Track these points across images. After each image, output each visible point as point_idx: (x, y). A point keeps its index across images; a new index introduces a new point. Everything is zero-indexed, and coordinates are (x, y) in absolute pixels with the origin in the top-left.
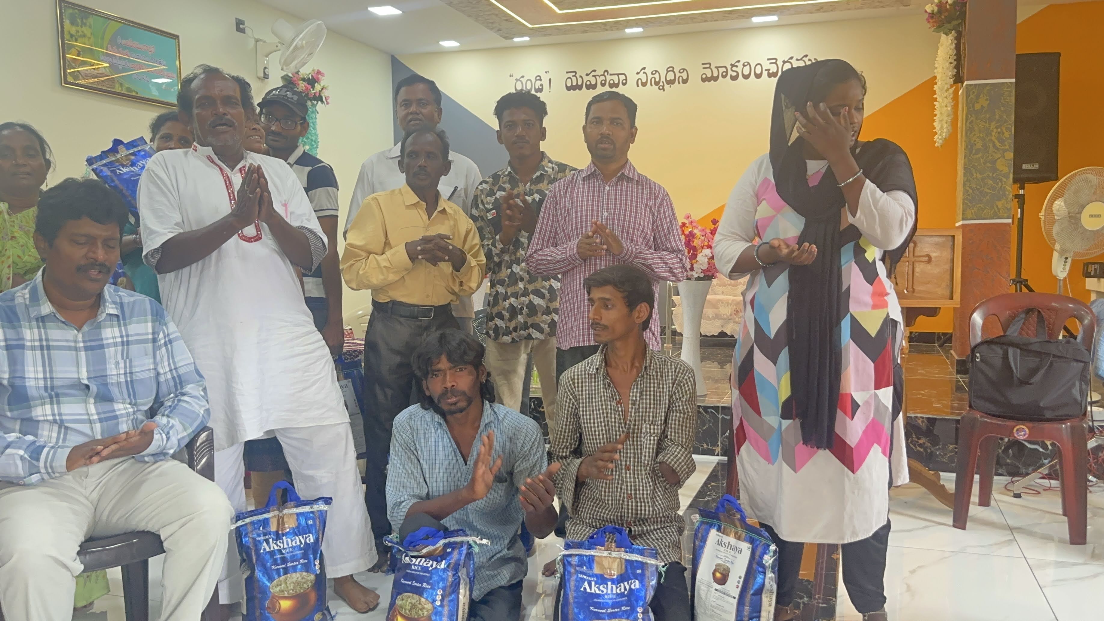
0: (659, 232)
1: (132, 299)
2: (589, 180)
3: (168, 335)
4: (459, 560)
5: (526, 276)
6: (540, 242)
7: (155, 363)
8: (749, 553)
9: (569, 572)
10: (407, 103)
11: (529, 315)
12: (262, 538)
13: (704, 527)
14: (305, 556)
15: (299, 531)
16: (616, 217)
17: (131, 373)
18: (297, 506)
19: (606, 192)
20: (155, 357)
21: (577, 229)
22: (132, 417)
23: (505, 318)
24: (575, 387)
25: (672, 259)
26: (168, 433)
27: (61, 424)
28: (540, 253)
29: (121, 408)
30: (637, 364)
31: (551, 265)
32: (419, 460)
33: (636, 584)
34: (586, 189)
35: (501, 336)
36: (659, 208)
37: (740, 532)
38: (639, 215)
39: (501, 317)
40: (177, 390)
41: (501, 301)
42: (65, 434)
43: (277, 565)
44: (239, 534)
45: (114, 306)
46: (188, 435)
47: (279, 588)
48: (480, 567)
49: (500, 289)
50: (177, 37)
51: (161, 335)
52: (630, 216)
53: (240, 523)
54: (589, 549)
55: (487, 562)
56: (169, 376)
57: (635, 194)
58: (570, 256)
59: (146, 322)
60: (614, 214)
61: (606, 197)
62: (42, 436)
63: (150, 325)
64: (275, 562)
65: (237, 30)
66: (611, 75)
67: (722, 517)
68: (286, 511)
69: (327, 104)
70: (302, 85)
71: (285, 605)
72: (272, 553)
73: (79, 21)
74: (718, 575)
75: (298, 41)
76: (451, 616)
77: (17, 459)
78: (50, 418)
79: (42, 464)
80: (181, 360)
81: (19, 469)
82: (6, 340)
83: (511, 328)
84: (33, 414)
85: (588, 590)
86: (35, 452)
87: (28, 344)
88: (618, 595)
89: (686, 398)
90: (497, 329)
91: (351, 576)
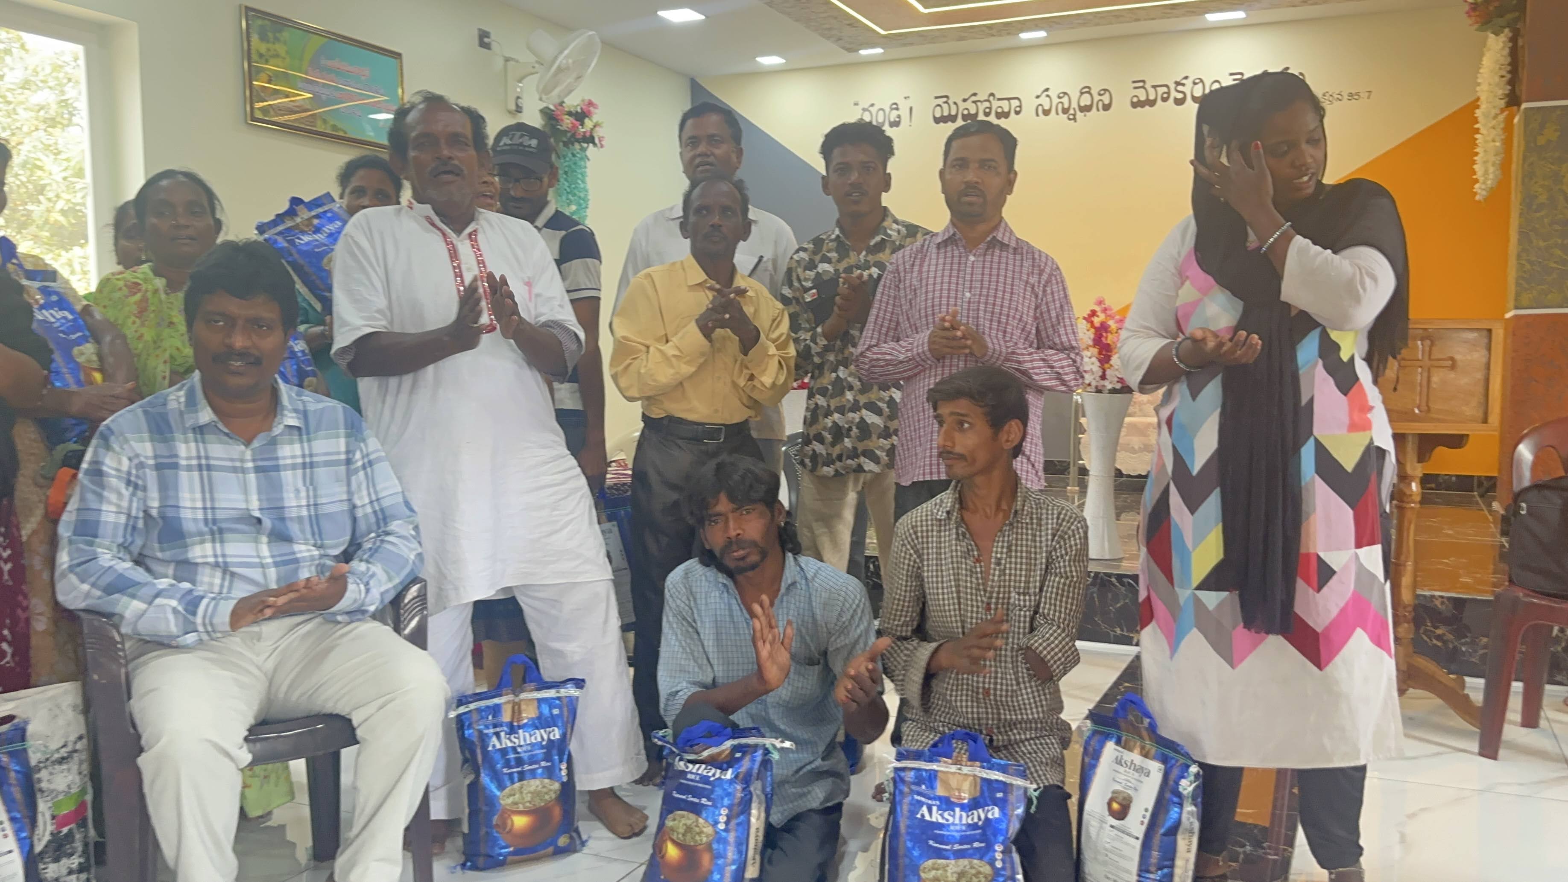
0: (1044, 321)
1: (320, 406)
2: (946, 246)
3: (368, 455)
4: (751, 769)
5: (857, 384)
6: (876, 335)
7: (350, 492)
8: (1159, 776)
9: (901, 792)
10: (697, 140)
11: (861, 439)
12: (491, 731)
13: (1097, 738)
14: (548, 757)
15: (538, 723)
16: (983, 299)
17: (316, 505)
18: (536, 690)
19: (969, 264)
20: (349, 484)
21: (926, 316)
22: (317, 562)
23: (826, 441)
24: (917, 538)
25: (1060, 360)
26: (367, 583)
27: (225, 569)
28: (875, 349)
29: (304, 550)
30: (1004, 506)
31: (891, 368)
32: (698, 633)
33: (995, 813)
34: (941, 260)
35: (820, 466)
36: (1045, 286)
37: (1148, 747)
38: (1015, 297)
39: (820, 439)
40: (379, 528)
41: (821, 418)
42: (231, 582)
43: (510, 768)
45: (294, 415)
46: (394, 588)
47: (511, 799)
48: (783, 783)
49: (821, 400)
50: (400, 55)
51: (358, 455)
52: (1003, 298)
53: (461, 710)
54: (931, 761)
55: (793, 775)
56: (369, 509)
57: (1010, 267)
58: (918, 354)
59: (337, 437)
60: (980, 295)
61: (969, 271)
62: (202, 583)
63: (343, 441)
64: (508, 765)
66: (999, 99)
67: (1122, 724)
68: (523, 695)
69: (601, 147)
71: (520, 822)
72: (503, 751)
73: (271, 35)
74: (1115, 806)
76: (739, 844)
77: (169, 612)
78: (211, 560)
79: (199, 620)
80: (385, 489)
81: (172, 626)
82: (156, 457)
83: (834, 456)
84: (190, 555)
85: (927, 818)
86: (192, 604)
87: (183, 462)
88: (969, 826)
89: (1071, 556)
90: (815, 456)
91: (612, 788)
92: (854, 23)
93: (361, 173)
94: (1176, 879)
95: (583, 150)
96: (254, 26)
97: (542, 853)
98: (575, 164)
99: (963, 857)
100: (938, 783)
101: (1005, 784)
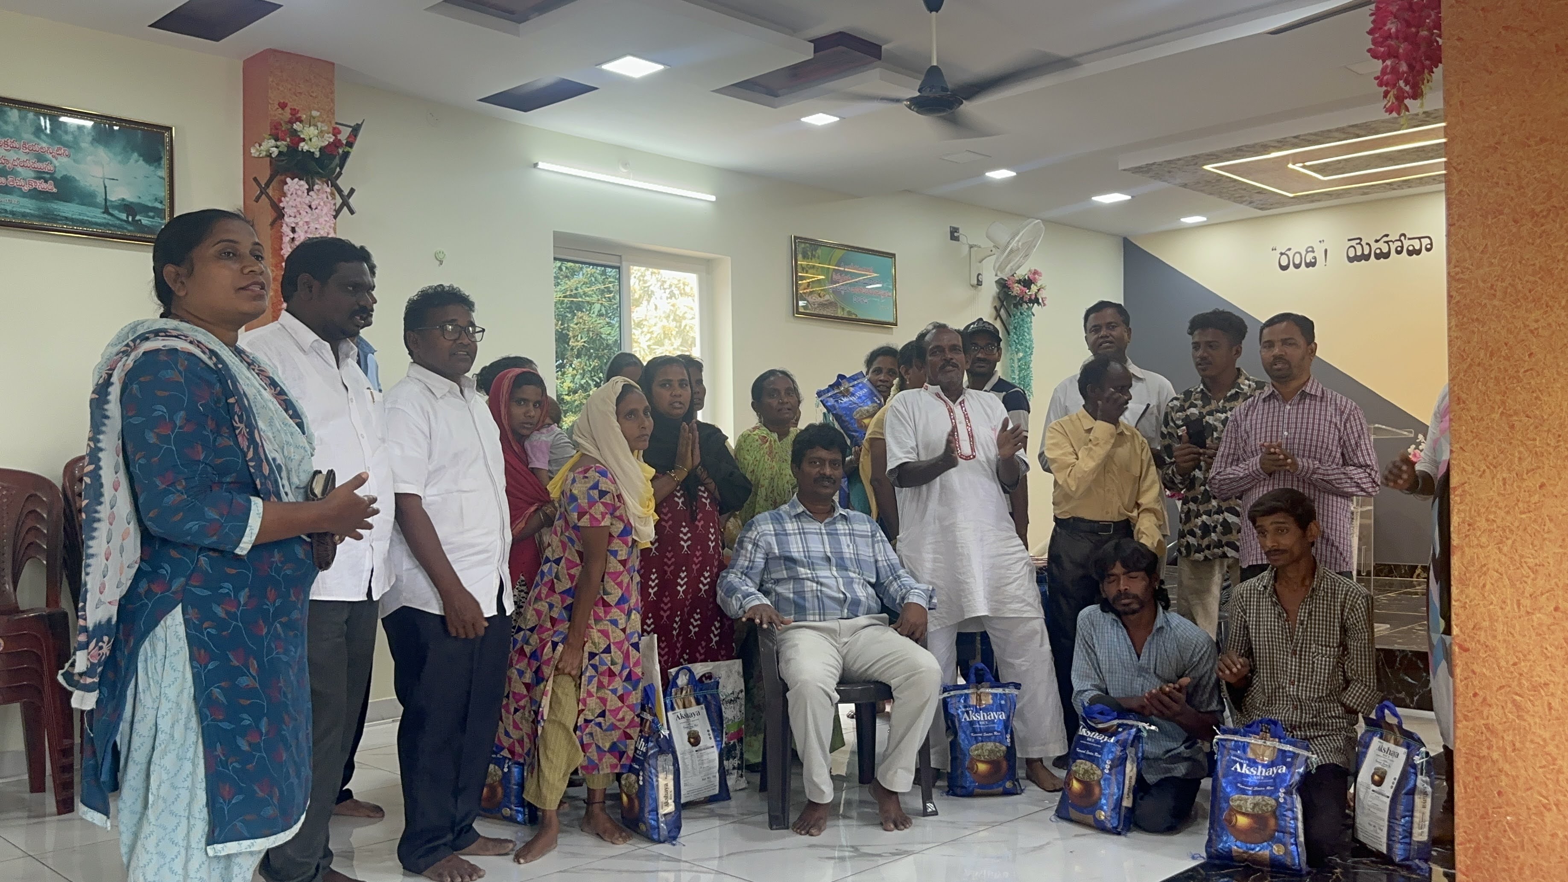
0: (1347, 449)
2: (1269, 400)
4: (1127, 739)
6: (1223, 465)
8: (1405, 756)
9: (1222, 754)
10: (1097, 328)
11: (1224, 533)
12: (964, 709)
13: (1370, 734)
14: (999, 730)
15: (993, 708)
16: (1297, 436)
17: (858, 555)
18: (992, 687)
19: (1287, 411)
20: (873, 548)
21: (1257, 447)
23: (1197, 535)
25: (1359, 476)
28: (1222, 473)
31: (1235, 483)
32: (1095, 655)
33: (1283, 770)
34: (1266, 411)
35: (1192, 553)
36: (1345, 423)
37: (1398, 738)
38: (1321, 433)
39: (1193, 534)
41: (1192, 519)
43: (975, 733)
44: (945, 703)
47: (976, 752)
49: (1193, 506)
50: (893, 256)
51: (877, 534)
52: (1312, 435)
53: (946, 695)
54: (1245, 736)
57: (1317, 412)
58: (1253, 471)
60: (1295, 433)
61: (1286, 416)
64: (974, 731)
65: (951, 239)
66: (1409, 239)
67: (1383, 725)
68: (982, 690)
69: (1045, 305)
70: (1017, 289)
71: (982, 767)
72: (972, 723)
73: (810, 254)
74: (1376, 777)
75: (1013, 244)
76: (1118, 784)
83: (1204, 546)
85: (1239, 770)
87: (790, 532)
88: (1265, 777)
89: (1361, 625)
90: (1188, 546)
91: (1041, 760)
92: (1261, 191)
93: (880, 359)
94: (1415, 825)
95: (1029, 309)
96: (799, 249)
97: (995, 790)
98: (1023, 320)
99: (1259, 795)
100: (1249, 750)
101: (1294, 753)
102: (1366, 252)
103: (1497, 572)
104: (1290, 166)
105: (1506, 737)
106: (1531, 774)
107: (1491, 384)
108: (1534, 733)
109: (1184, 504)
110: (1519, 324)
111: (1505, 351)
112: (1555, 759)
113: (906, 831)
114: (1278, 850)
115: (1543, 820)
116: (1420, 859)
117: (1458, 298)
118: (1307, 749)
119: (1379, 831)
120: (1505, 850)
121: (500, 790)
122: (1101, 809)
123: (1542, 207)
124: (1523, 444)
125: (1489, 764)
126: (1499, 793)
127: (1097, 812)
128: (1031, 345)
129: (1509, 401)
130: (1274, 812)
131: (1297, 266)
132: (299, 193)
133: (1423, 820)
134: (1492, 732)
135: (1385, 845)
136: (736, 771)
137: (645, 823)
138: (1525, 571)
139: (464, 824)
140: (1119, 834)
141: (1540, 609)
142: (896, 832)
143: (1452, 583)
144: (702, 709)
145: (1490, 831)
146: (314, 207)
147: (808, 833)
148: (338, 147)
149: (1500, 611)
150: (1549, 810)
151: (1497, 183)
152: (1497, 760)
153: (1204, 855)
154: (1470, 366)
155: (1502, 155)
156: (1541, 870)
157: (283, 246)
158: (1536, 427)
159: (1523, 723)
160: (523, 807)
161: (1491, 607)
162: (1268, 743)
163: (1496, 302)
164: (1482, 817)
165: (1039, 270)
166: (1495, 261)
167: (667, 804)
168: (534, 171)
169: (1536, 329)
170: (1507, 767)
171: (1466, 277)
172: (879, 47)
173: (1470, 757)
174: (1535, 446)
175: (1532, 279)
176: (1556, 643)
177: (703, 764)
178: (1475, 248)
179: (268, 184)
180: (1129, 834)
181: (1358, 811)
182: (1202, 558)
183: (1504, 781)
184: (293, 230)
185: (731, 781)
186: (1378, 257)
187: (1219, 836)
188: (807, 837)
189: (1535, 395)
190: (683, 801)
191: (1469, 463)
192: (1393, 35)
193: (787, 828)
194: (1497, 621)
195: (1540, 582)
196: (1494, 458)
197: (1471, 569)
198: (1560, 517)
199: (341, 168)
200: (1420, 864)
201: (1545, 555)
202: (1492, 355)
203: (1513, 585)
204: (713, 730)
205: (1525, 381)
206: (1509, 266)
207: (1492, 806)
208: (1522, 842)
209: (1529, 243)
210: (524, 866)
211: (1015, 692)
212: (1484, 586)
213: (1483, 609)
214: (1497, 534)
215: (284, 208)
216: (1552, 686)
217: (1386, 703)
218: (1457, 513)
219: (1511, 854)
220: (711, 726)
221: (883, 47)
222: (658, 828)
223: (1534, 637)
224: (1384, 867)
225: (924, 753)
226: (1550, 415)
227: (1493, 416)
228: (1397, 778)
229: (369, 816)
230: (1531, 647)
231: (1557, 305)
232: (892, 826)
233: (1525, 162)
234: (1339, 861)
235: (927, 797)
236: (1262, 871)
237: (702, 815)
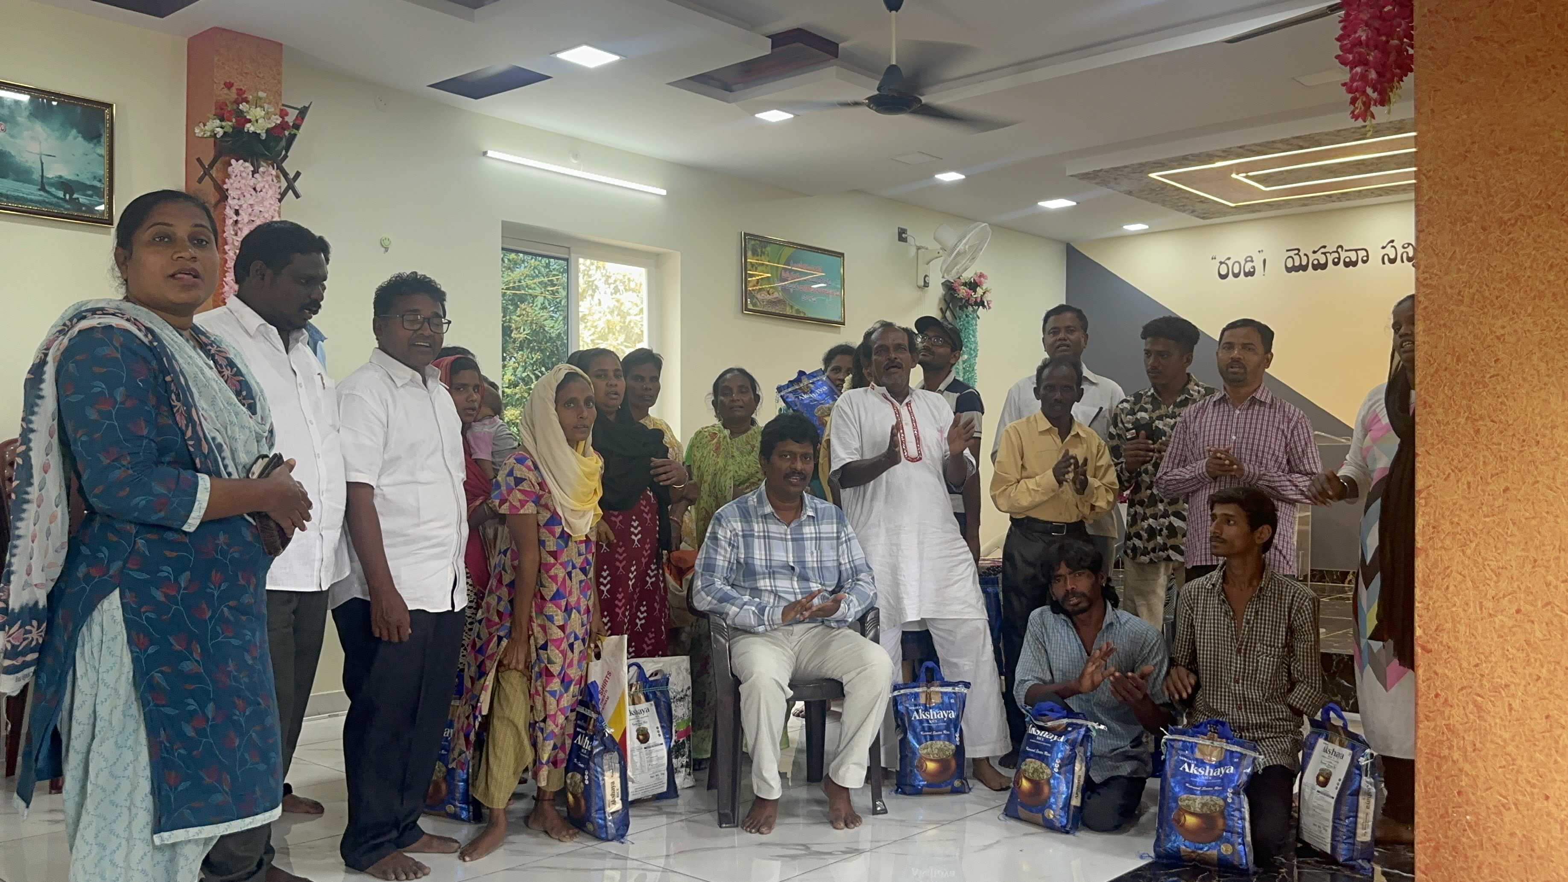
0: (1294, 455)
1: (823, 506)
2: (1217, 404)
4: (1076, 739)
6: (1170, 465)
7: (838, 555)
8: (1350, 758)
9: (1171, 753)
10: (1055, 331)
11: (1169, 537)
12: (914, 708)
13: (1315, 735)
14: (947, 728)
15: (942, 707)
16: (1245, 441)
17: (821, 561)
18: (942, 686)
19: (1236, 416)
20: (838, 551)
21: (1204, 452)
23: (1144, 538)
24: (1191, 600)
25: (1305, 482)
26: (849, 605)
28: (1172, 474)
29: (815, 586)
30: (1254, 583)
31: (1180, 485)
32: (1046, 651)
33: (1231, 770)
34: (1215, 415)
35: (1138, 555)
36: (1292, 431)
37: (1343, 740)
38: (1269, 439)
39: (1139, 536)
40: (853, 576)
41: (1139, 522)
42: (779, 602)
43: (925, 731)
44: (895, 701)
45: (811, 510)
46: (862, 610)
47: (925, 751)
48: (1099, 754)
50: (842, 255)
51: (843, 534)
52: (1259, 440)
53: (896, 693)
54: (1193, 738)
56: (848, 566)
57: (1266, 418)
58: (1199, 474)
59: (832, 523)
60: (1243, 438)
61: (1235, 421)
63: (835, 526)
64: (923, 729)
65: (899, 240)
66: (1346, 251)
67: (1328, 726)
68: (933, 689)
69: (990, 308)
70: (963, 291)
71: (931, 766)
72: (921, 721)
73: (759, 250)
74: (1321, 778)
75: (961, 247)
76: (1067, 783)
77: (751, 612)
78: (769, 588)
79: (766, 618)
80: (856, 555)
81: (753, 621)
82: (743, 531)
83: (1149, 549)
84: (758, 585)
85: (1187, 770)
86: (762, 610)
87: (756, 534)
88: (1213, 777)
89: (1308, 627)
90: (1134, 549)
91: (987, 758)
92: (1204, 200)
93: (838, 357)
94: (1359, 826)
95: (975, 311)
96: (749, 246)
97: (944, 789)
98: (968, 323)
99: (1207, 795)
100: (1196, 750)
101: (1242, 754)
102: (1304, 263)
103: (1460, 574)
104: (1234, 176)
105: (1467, 738)
106: (1491, 775)
107: (1457, 389)
108: (1495, 734)
109: (1130, 506)
110: (1486, 330)
111: (1471, 356)
112: (1513, 760)
113: (856, 828)
114: (1226, 849)
115: (1502, 820)
116: (1363, 859)
117: (1426, 304)
118: (1255, 749)
119: (1323, 831)
120: (1464, 848)
121: (444, 787)
122: (1050, 807)
123: (1510, 215)
124: (1488, 448)
125: (1450, 763)
126: (1459, 793)
127: (1046, 811)
128: (976, 347)
129: (1475, 405)
130: (1222, 813)
131: (1236, 276)
132: (244, 175)
133: (1366, 821)
134: (1453, 732)
135: (1329, 845)
136: (684, 769)
137: (592, 823)
138: (1488, 573)
139: (408, 821)
140: (1067, 832)
141: (1502, 611)
142: (846, 829)
143: (1416, 585)
144: (651, 706)
145: (1450, 829)
146: (258, 189)
147: (758, 831)
148: (285, 130)
149: (1462, 614)
150: (1509, 809)
151: (1466, 191)
152: (1458, 760)
153: (1153, 854)
154: (1437, 371)
155: (1472, 163)
156: (1500, 869)
157: (226, 229)
158: (1501, 432)
159: (1483, 723)
160: (467, 803)
161: (1454, 609)
162: (1216, 744)
163: (1463, 308)
164: (1442, 816)
165: (985, 273)
166: (1463, 268)
167: (614, 802)
168: (484, 159)
169: (1503, 335)
170: (1467, 767)
171: (1434, 283)
172: (838, 45)
173: (1430, 756)
174: (1500, 451)
175: (1499, 286)
176: (1518, 645)
177: (651, 761)
178: (1443, 254)
179: (211, 165)
180: (1077, 834)
181: (1303, 811)
182: (1148, 561)
183: (1464, 781)
184: (237, 213)
185: (680, 779)
186: (1315, 267)
187: (1168, 836)
188: (758, 834)
189: (1500, 400)
190: (630, 799)
191: (1434, 466)
192: (1364, 42)
193: (737, 826)
194: (1459, 622)
195: (1503, 585)
196: (1460, 462)
197: (1436, 571)
198: (1524, 521)
199: (287, 152)
200: (1363, 864)
201: (1508, 558)
202: (1458, 360)
203: (1476, 587)
204: (662, 727)
205: (1491, 386)
206: (1477, 273)
207: (1452, 805)
208: (1481, 841)
209: (1496, 251)
210: (469, 864)
211: (965, 691)
212: (1448, 588)
213: (1446, 611)
214: (1461, 537)
215: (227, 190)
216: (1512, 687)
217: (1331, 705)
218: (1422, 516)
219: (1470, 853)
220: (660, 722)
221: (841, 45)
222: (606, 826)
223: (1496, 639)
224: (1328, 867)
225: (874, 750)
226: (1515, 420)
227: (1459, 420)
228: (1342, 778)
229: (308, 812)
230: (1493, 649)
231: (1522, 311)
232: (842, 825)
233: (1493, 171)
234: (1284, 860)
235: (876, 796)
236: (1210, 872)
237: (650, 813)
